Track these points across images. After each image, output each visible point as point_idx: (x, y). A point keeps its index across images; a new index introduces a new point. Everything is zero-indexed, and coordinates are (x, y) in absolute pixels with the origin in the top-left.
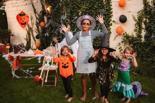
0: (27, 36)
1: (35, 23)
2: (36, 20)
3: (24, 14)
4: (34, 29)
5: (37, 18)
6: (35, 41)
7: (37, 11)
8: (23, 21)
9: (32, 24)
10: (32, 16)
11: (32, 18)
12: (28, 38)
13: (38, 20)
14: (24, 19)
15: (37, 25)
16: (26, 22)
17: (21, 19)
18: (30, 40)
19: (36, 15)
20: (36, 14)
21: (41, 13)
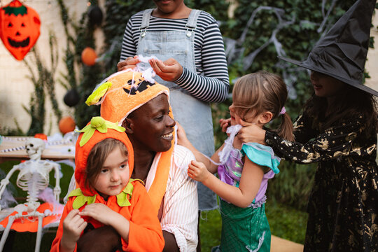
0: (32, 99)
1: (62, 55)
2: (68, 45)
3: (24, 10)
4: (56, 76)
5: (70, 39)
6: (59, 114)
7: (70, 14)
8: (18, 34)
9: (52, 60)
10: (54, 34)
11: (53, 41)
12: (37, 106)
13: (74, 43)
14: (23, 25)
15: (70, 62)
16: (28, 39)
17: (10, 25)
18: (42, 111)
19: (66, 30)
20: (69, 26)
21: (86, 20)
